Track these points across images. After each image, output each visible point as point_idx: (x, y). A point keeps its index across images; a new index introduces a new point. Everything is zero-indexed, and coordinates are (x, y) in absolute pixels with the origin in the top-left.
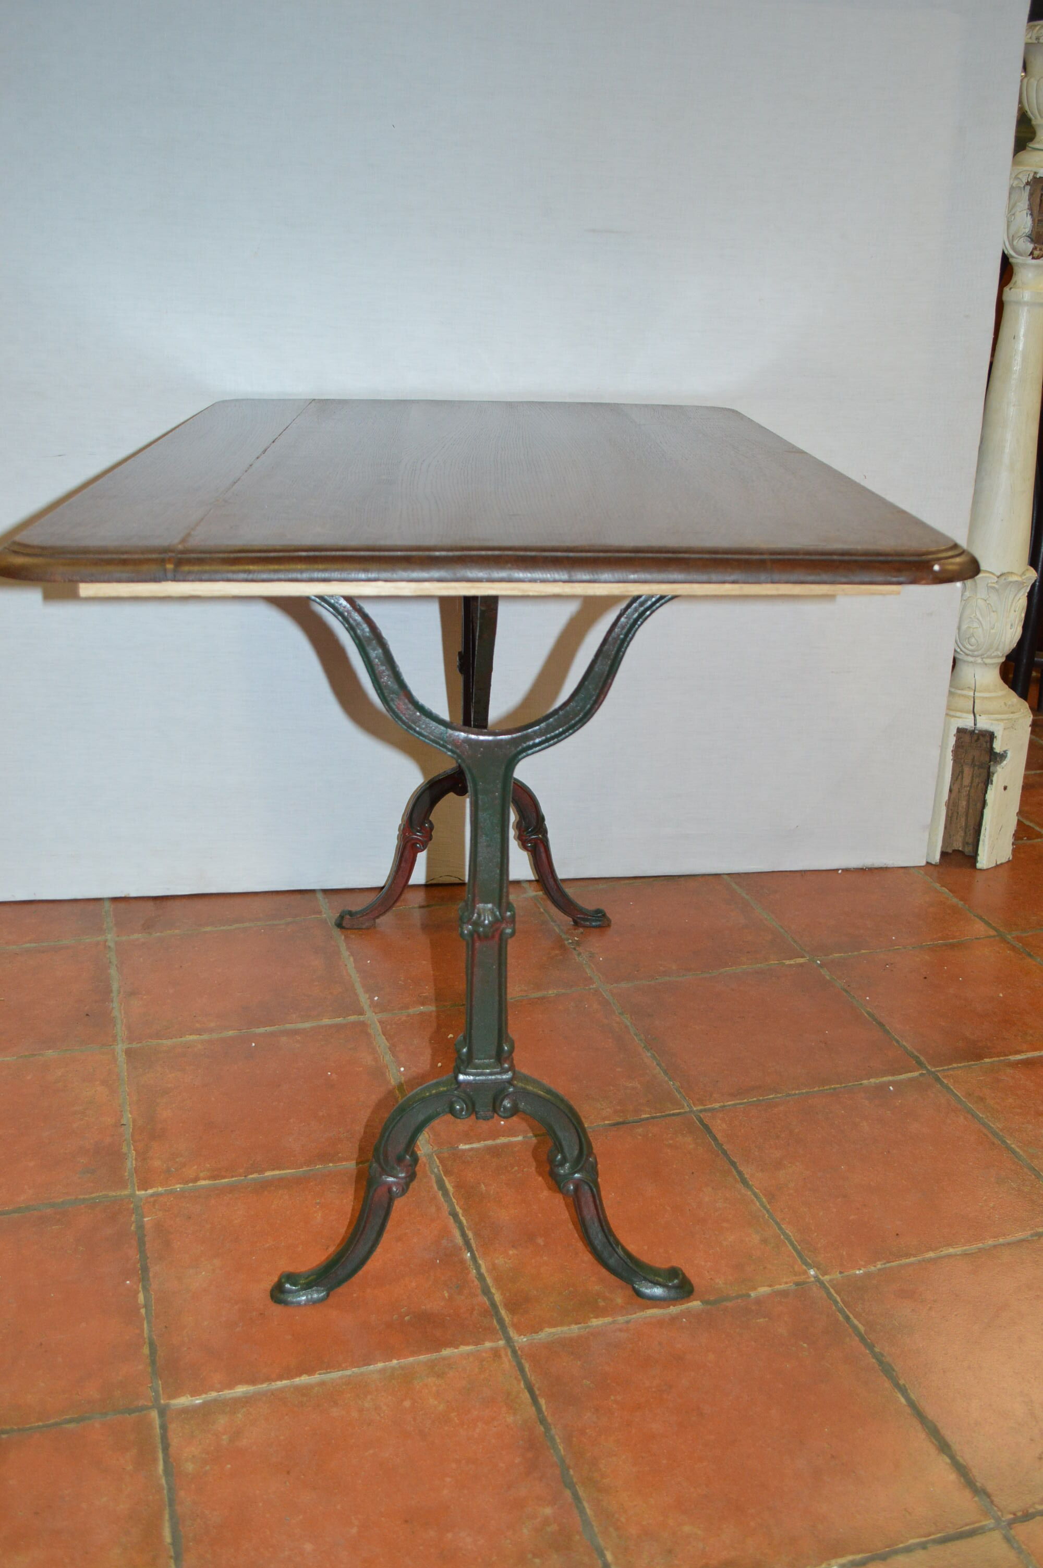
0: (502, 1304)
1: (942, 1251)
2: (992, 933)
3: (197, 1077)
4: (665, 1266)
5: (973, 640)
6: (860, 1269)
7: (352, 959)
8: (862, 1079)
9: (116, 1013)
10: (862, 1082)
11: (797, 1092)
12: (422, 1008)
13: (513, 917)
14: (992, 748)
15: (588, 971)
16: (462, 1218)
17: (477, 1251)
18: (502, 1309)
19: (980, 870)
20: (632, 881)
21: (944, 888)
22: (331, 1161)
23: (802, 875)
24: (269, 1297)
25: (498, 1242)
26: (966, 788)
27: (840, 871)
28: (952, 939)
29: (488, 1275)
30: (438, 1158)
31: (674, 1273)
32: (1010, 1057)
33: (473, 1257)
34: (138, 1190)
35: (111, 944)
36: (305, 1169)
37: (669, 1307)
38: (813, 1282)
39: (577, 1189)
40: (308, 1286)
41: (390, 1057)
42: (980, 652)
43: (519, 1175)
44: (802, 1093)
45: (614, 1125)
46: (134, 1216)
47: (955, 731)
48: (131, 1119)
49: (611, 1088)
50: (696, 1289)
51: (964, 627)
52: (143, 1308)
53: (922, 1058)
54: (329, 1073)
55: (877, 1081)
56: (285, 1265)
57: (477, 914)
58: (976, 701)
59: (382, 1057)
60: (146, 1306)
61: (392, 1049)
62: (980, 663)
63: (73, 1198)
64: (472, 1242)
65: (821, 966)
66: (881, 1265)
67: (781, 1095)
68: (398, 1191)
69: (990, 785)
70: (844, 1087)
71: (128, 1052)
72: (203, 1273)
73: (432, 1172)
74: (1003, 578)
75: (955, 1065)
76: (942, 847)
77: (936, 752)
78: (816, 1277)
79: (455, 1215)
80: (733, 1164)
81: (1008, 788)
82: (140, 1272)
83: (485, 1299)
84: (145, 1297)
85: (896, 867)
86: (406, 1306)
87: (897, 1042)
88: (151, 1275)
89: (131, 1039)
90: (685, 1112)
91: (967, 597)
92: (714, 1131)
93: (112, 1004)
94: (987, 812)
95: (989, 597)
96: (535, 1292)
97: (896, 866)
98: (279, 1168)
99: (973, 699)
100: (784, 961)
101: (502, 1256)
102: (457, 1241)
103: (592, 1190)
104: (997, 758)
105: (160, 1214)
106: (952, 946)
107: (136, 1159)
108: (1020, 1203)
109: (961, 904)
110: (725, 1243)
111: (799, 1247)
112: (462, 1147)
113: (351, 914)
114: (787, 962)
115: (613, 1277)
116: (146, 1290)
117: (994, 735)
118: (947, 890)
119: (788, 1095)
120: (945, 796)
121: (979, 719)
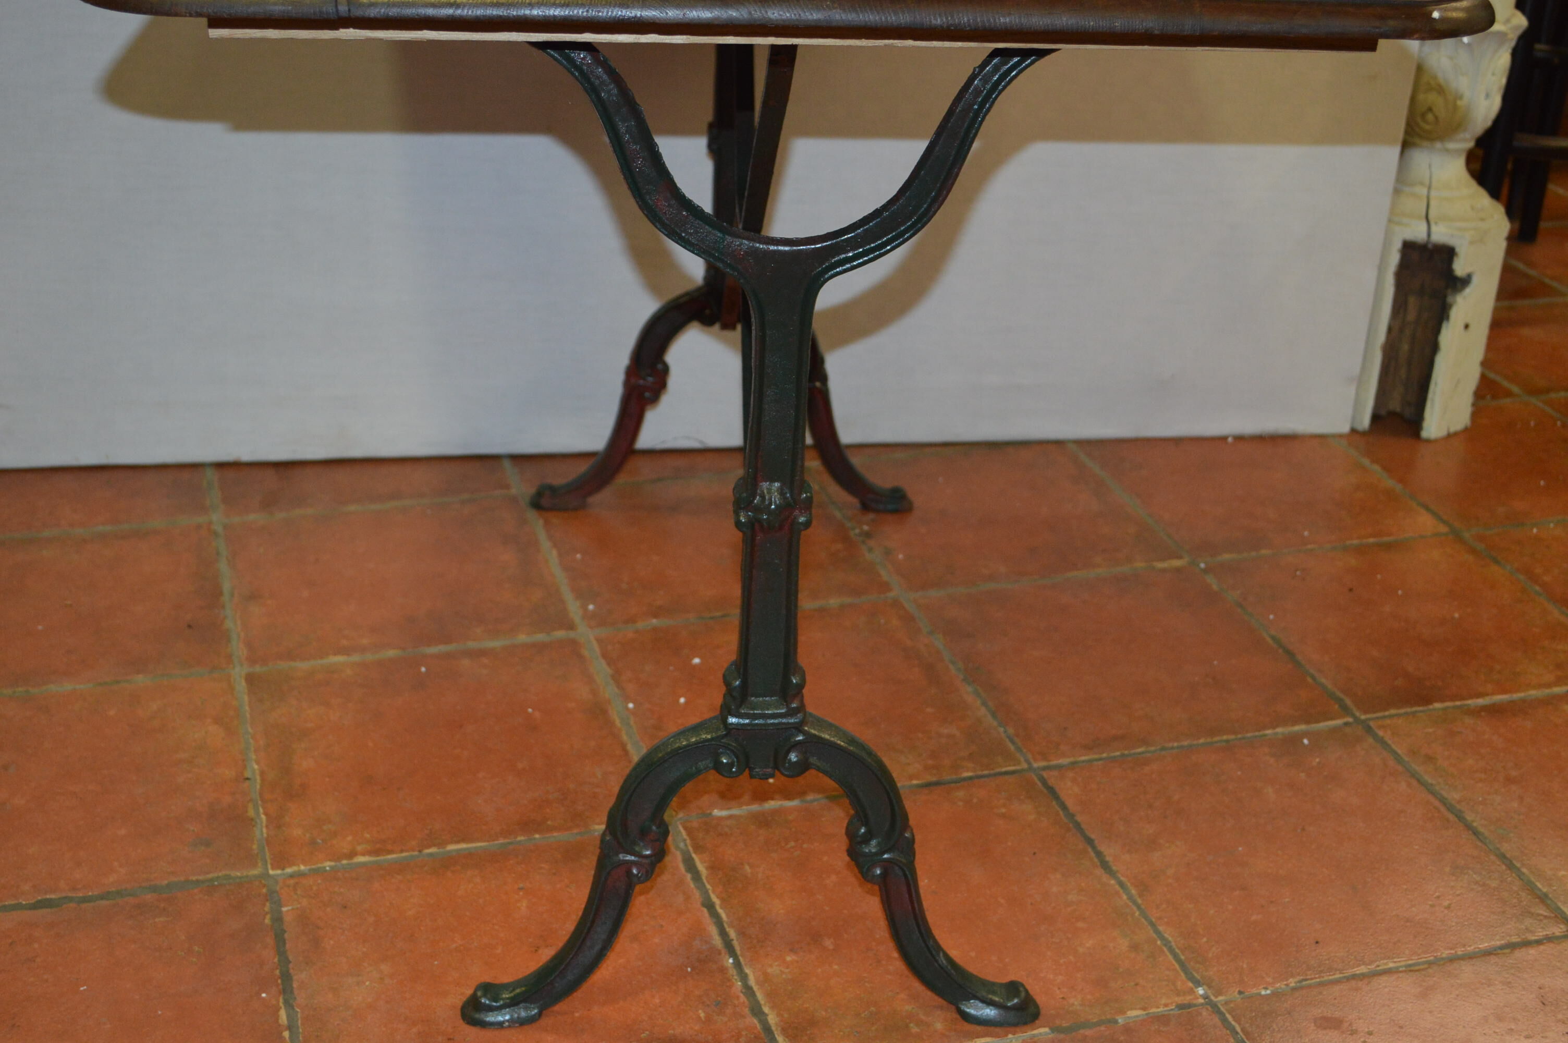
0: (779, 1029)
1: (1378, 966)
2: (1443, 529)
3: (347, 713)
4: (1005, 980)
5: (1430, 117)
6: (1266, 988)
7: (555, 552)
8: (1265, 727)
9: (229, 624)
10: (1265, 732)
11: (1175, 744)
12: (654, 621)
13: (810, 500)
14: (1450, 269)
15: (883, 573)
16: (720, 911)
17: (742, 956)
18: (778, 1035)
19: (1428, 441)
20: (940, 449)
21: (1375, 465)
22: (537, 831)
24: (460, 1017)
25: (770, 943)
26: (1410, 326)
27: (1230, 440)
28: (1387, 536)
29: (758, 989)
30: (685, 828)
31: (1014, 988)
32: (1469, 702)
33: (737, 964)
34: (273, 869)
35: (219, 529)
36: (501, 841)
37: (1006, 1035)
38: (1202, 1004)
39: (885, 874)
40: (513, 1003)
41: (613, 688)
42: (1439, 133)
43: (797, 853)
44: (1182, 747)
45: (928, 785)
46: (268, 904)
47: (1399, 246)
48: (257, 772)
49: (920, 735)
50: (1043, 1012)
51: (1421, 97)
52: (286, 1030)
53: (1348, 702)
54: (530, 710)
55: (1287, 731)
56: (480, 974)
57: (761, 496)
58: (1431, 202)
59: (602, 688)
60: (290, 1028)
61: (616, 677)
62: (1438, 149)
63: (182, 879)
64: (735, 943)
65: (1206, 571)
66: (1295, 983)
67: (1153, 748)
68: (640, 875)
69: (1444, 322)
70: (1240, 739)
71: (250, 679)
72: (367, 983)
73: (677, 848)
75: (1393, 711)
76: (1373, 409)
77: (1371, 275)
78: (1205, 997)
79: (710, 907)
80: (1090, 841)
81: (1471, 328)
82: (279, 981)
83: (755, 1021)
84: (288, 1016)
85: (1308, 435)
86: (647, 1030)
87: (1314, 678)
88: (295, 985)
89: (251, 661)
90: (1022, 770)
92: (1063, 795)
93: (223, 612)
94: (1439, 360)
95: (1458, 55)
96: (824, 1013)
97: (1308, 433)
98: (463, 840)
99: (1426, 200)
100: (1154, 564)
101: (776, 963)
102: (714, 942)
103: (905, 875)
104: (1461, 283)
105: (305, 902)
106: (1389, 547)
107: (267, 827)
108: (1486, 902)
109: (1399, 488)
110: (1081, 950)
111: (1183, 957)
112: (717, 813)
113: (553, 489)
114: (1160, 565)
115: (929, 993)
116: (289, 1005)
117: (1454, 251)
118: (1379, 469)
119: (1163, 749)
120: (1381, 337)
121: (1434, 228)
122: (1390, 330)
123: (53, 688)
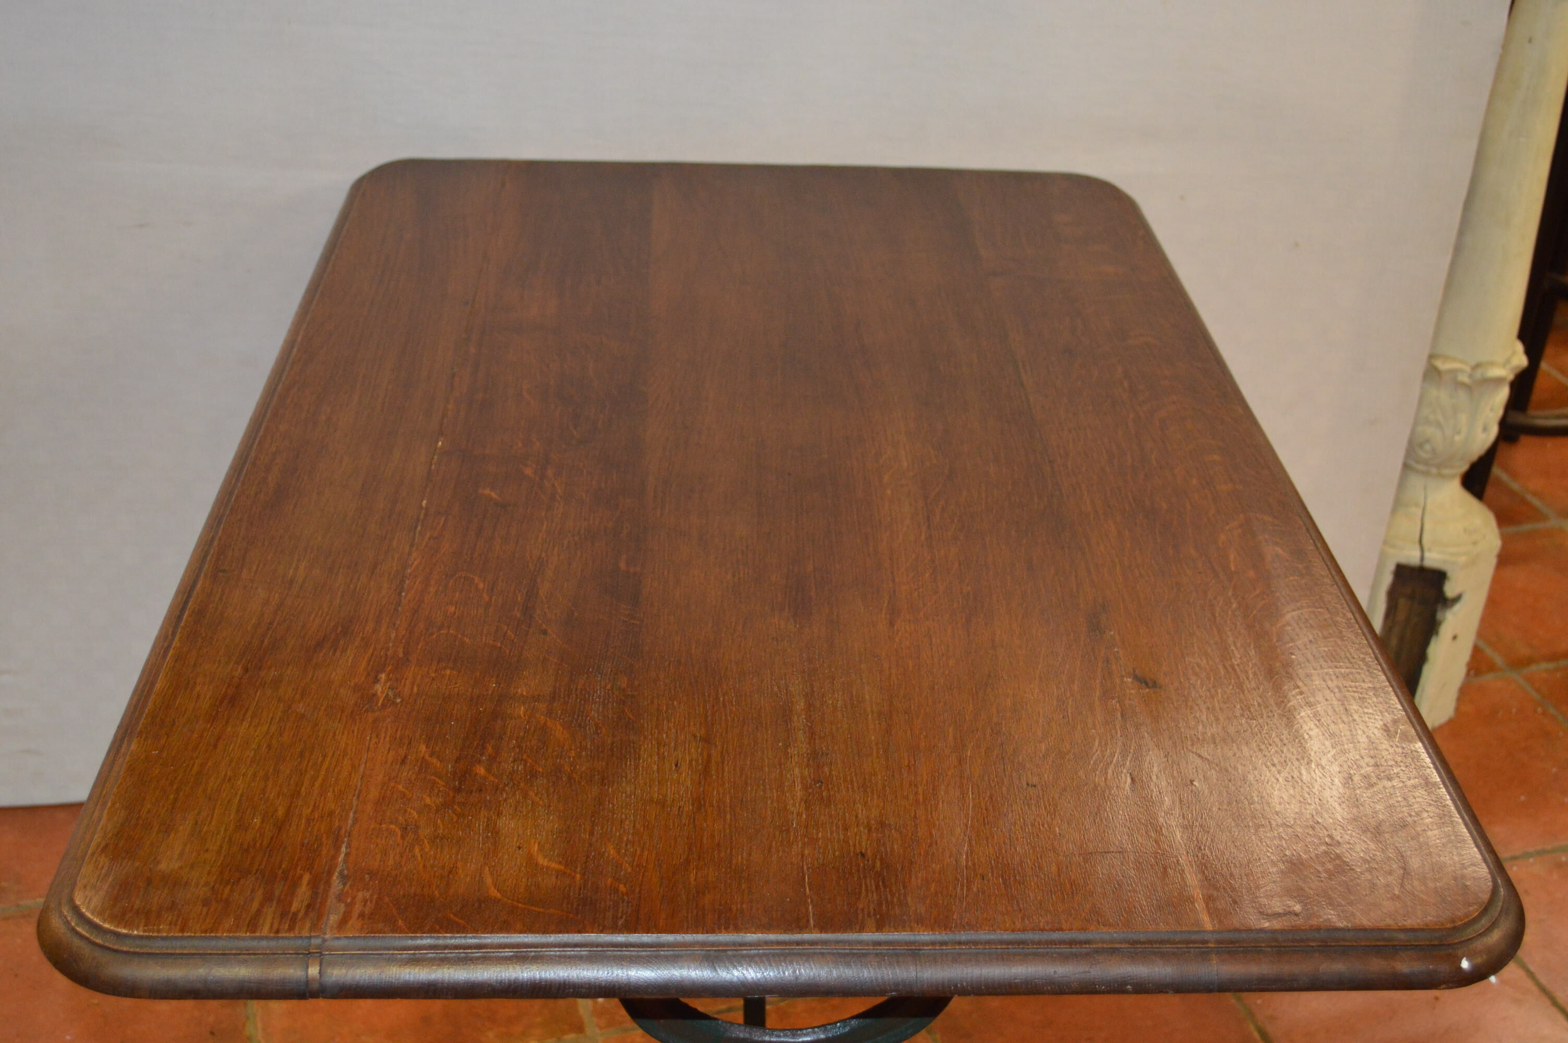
5: (1428, 447)
14: (1441, 591)
42: (1436, 462)
47: (1392, 568)
51: (1420, 430)
58: (1425, 526)
62: (1434, 474)
69: (1434, 637)
74: (1478, 370)
81: (1459, 638)
91: (1429, 392)
94: (1427, 668)
95: (1457, 394)
99: (1420, 523)
104: (1448, 603)
117: (1446, 575)
121: (1427, 555)
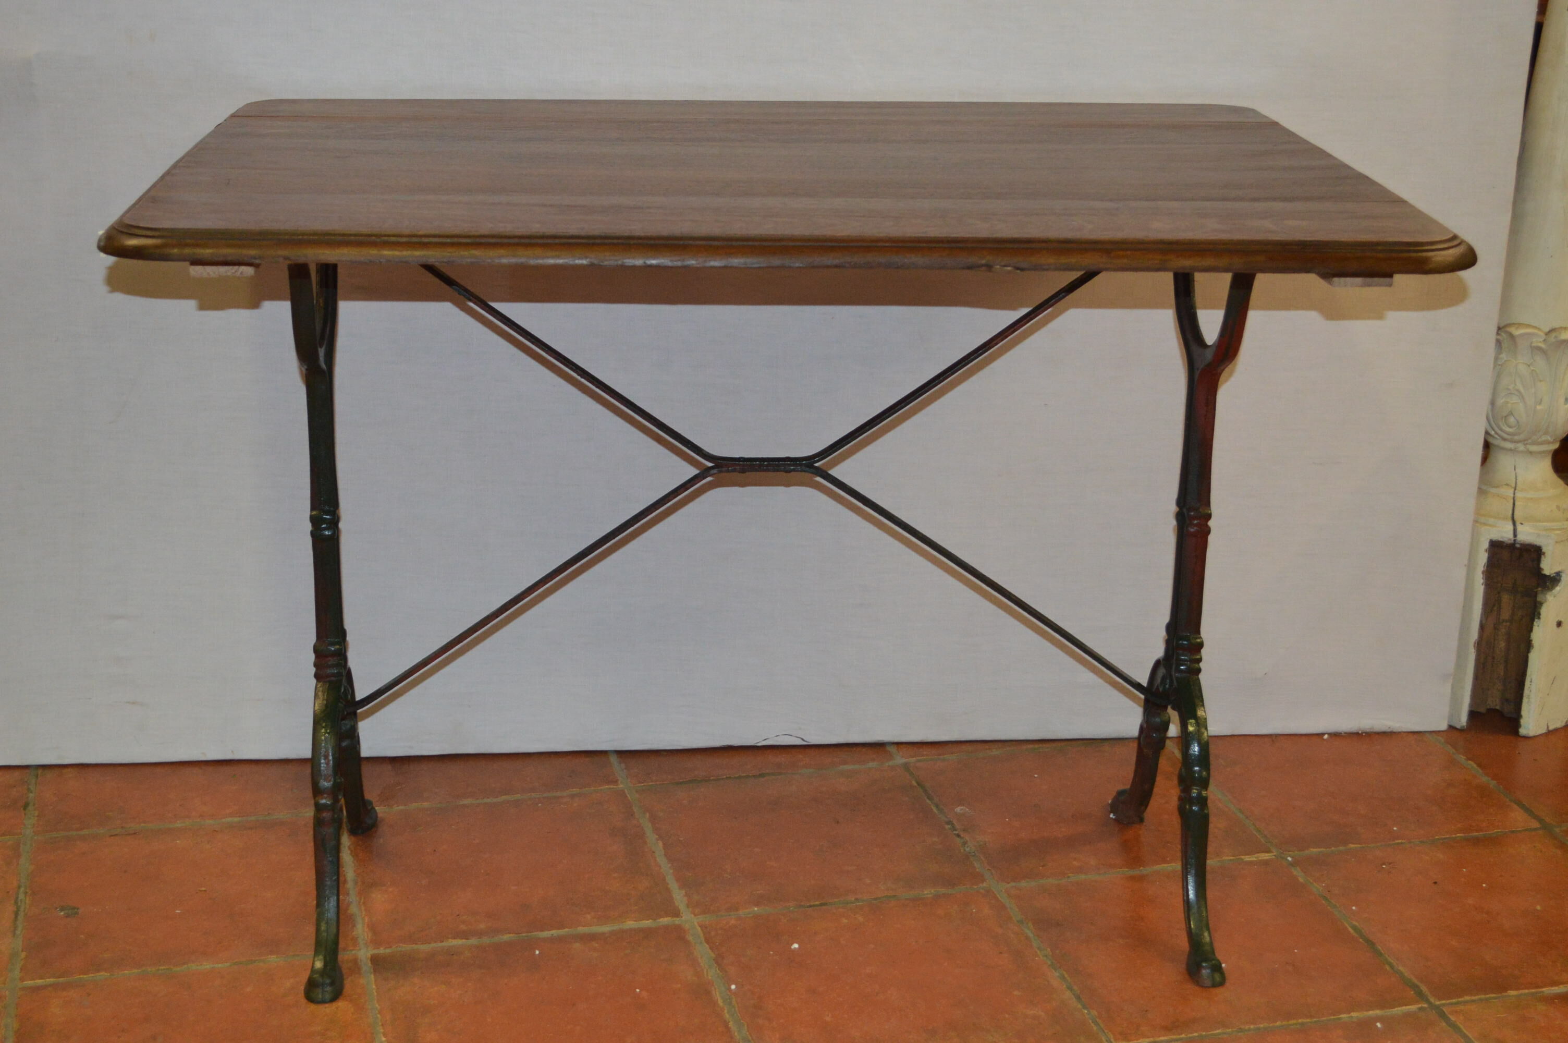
2: (1535, 824)
3: (466, 991)
5: (1512, 420)
7: (660, 844)
8: (1340, 1012)
9: (353, 910)
10: (1341, 1016)
11: (1252, 1027)
12: (756, 909)
14: (1539, 569)
15: (977, 864)
19: (1526, 738)
20: (1036, 746)
21: (1470, 762)
23: (1273, 741)
26: (1504, 624)
27: (1326, 737)
28: (1477, 831)
32: (1544, 989)
41: (716, 970)
42: (1522, 437)
44: (1259, 1029)
47: (1486, 545)
49: (1007, 1016)
51: (1500, 401)
53: (1424, 988)
54: (638, 990)
55: (1362, 1016)
58: (1517, 503)
59: (705, 971)
61: (719, 961)
62: (1522, 452)
65: (1293, 864)
67: (1230, 1030)
69: (1536, 620)
70: (1315, 1022)
71: (374, 960)
74: (1554, 334)
75: (1467, 998)
76: (1471, 705)
77: (1460, 574)
81: (1563, 625)
85: (1404, 732)
87: (1392, 967)
89: (376, 943)
91: (1503, 361)
93: (348, 898)
94: (1533, 657)
95: (1534, 361)
97: (1404, 730)
99: (1512, 501)
100: (1243, 857)
104: (1546, 582)
106: (1477, 841)
109: (1493, 784)
114: (1247, 858)
117: (1541, 550)
118: (1475, 766)
119: (1241, 1030)
120: (1474, 635)
121: (1520, 529)
122: (1482, 627)
123: (193, 967)
